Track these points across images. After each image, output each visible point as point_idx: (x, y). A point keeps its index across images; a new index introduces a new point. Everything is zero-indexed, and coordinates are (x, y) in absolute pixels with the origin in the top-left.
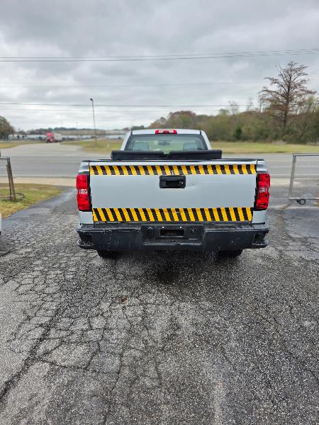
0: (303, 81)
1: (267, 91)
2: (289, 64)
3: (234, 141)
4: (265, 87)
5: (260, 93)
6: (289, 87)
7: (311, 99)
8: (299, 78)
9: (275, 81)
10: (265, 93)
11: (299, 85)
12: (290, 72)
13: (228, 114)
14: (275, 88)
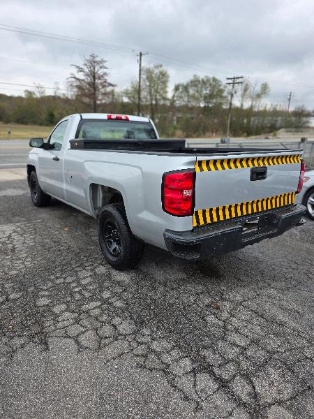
0: (105, 74)
1: (75, 78)
2: (91, 56)
3: (47, 125)
4: (72, 74)
5: (68, 78)
6: (94, 78)
7: (113, 91)
8: (101, 70)
9: (81, 70)
10: (73, 79)
11: (102, 76)
12: (93, 62)
13: (35, 96)
14: (81, 76)
